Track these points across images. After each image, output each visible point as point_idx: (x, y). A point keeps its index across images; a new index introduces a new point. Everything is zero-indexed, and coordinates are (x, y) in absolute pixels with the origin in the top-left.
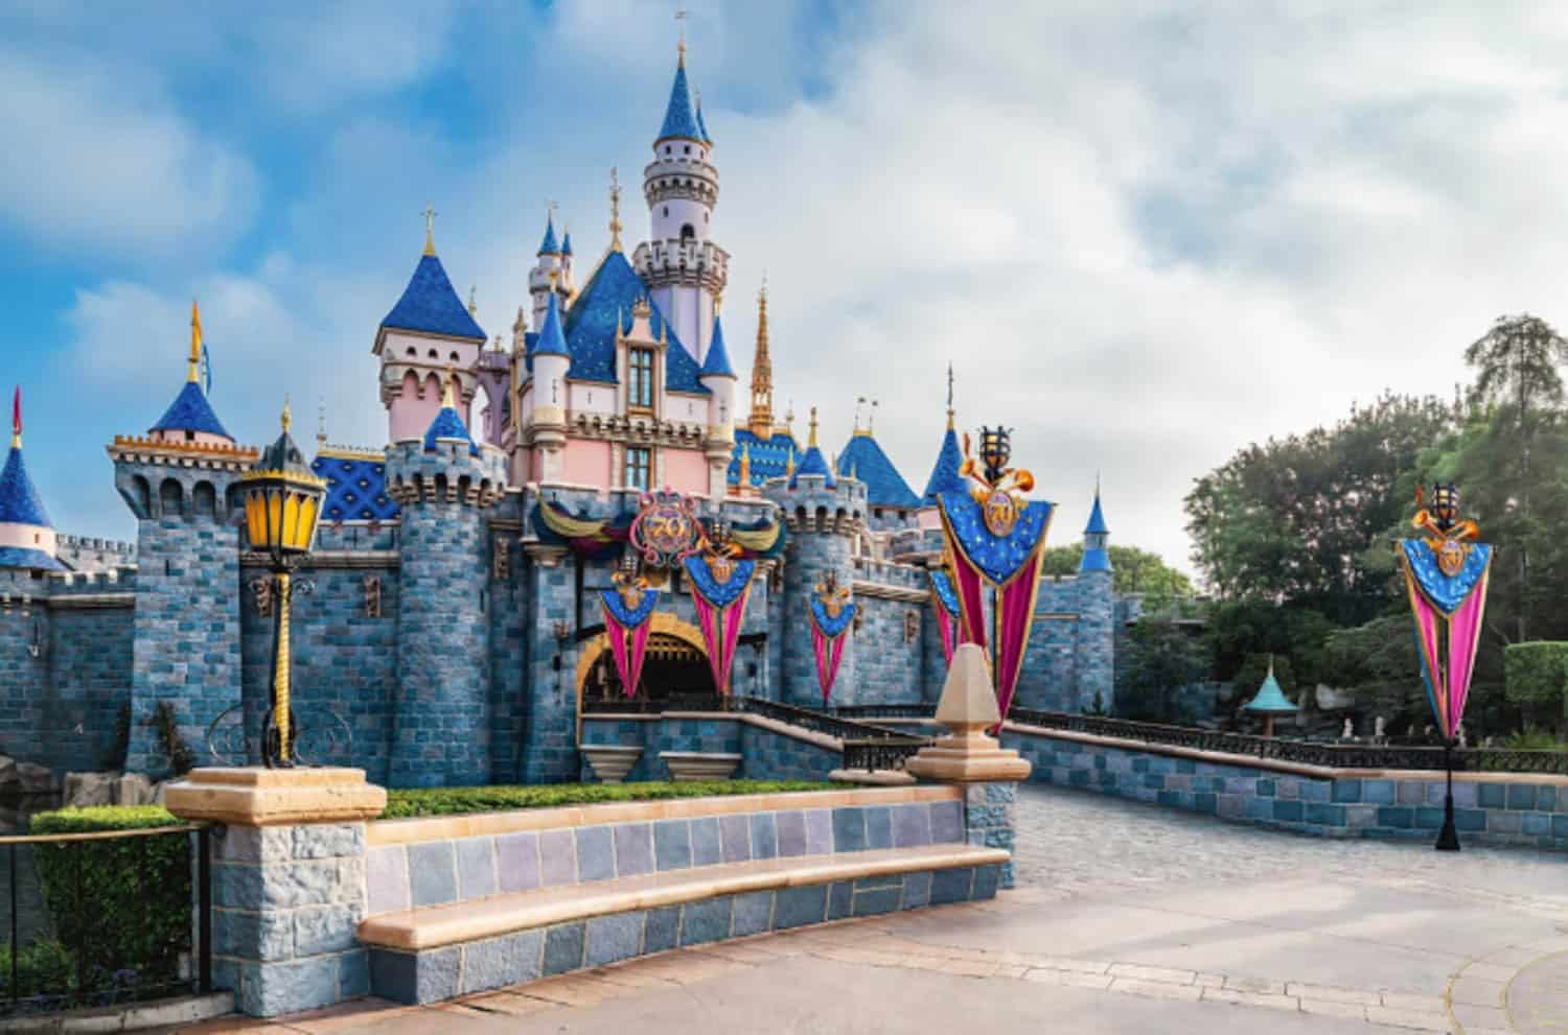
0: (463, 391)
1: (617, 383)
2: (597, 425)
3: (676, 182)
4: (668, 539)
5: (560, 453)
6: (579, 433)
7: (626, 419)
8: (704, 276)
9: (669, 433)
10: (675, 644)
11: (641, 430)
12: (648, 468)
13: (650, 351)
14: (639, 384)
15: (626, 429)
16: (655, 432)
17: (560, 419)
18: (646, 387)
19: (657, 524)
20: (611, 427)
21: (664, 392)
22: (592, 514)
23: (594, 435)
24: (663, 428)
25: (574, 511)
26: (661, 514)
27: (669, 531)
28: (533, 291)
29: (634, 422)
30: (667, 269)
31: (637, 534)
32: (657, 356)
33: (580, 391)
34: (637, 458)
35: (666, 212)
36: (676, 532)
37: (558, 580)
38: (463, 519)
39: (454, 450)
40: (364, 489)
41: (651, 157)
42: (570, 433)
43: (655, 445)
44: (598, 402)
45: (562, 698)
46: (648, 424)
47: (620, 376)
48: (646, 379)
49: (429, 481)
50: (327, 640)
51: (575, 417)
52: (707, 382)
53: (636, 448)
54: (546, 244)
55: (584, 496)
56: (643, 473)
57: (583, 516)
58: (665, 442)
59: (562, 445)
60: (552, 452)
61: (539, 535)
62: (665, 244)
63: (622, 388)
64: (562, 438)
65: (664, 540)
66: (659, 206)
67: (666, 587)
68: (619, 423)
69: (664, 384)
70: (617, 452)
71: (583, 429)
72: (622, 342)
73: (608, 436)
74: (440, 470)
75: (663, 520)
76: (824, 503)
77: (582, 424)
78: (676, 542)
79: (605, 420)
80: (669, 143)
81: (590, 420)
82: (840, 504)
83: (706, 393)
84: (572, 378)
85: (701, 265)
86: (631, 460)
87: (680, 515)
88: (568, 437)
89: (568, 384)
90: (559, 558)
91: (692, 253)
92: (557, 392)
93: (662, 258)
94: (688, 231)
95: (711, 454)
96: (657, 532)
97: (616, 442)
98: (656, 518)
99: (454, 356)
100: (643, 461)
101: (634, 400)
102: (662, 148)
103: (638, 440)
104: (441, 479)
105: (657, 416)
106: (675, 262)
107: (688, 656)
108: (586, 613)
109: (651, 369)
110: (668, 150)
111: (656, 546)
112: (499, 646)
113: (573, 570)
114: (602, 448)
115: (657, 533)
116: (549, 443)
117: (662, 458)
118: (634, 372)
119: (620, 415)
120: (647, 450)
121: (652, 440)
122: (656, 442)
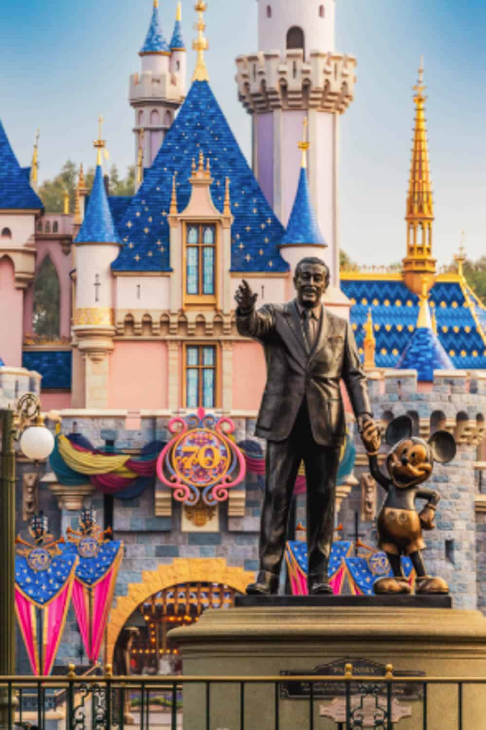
0: (17, 275)
1: (171, 270)
2: (148, 323)
4: (201, 472)
5: (105, 360)
7: (182, 313)
8: (312, 96)
11: (201, 324)
12: (214, 369)
13: (213, 225)
14: (199, 267)
15: (183, 324)
16: (219, 324)
17: (105, 323)
18: (208, 270)
19: (188, 454)
20: (166, 323)
21: (227, 275)
22: (119, 444)
23: (146, 335)
24: (227, 320)
25: (98, 443)
26: (192, 442)
27: (203, 460)
29: (192, 316)
31: (165, 467)
32: (219, 230)
33: (127, 284)
34: (200, 358)
35: (269, 11)
36: (211, 463)
42: (117, 337)
43: (219, 341)
44: (148, 295)
46: (209, 316)
47: (175, 261)
48: (208, 260)
51: (121, 318)
53: (200, 347)
54: (149, 40)
55: (110, 424)
57: (110, 449)
58: (231, 336)
59: (109, 350)
60: (95, 360)
61: (57, 474)
62: (262, 59)
64: (106, 343)
65: (197, 473)
67: (212, 525)
68: (174, 319)
69: (228, 265)
70: (174, 353)
71: (131, 330)
72: (175, 218)
73: (163, 334)
75: (195, 448)
77: (130, 324)
78: (211, 474)
79: (156, 318)
81: (138, 318)
84: (118, 268)
85: (307, 83)
86: (193, 362)
87: (216, 442)
88: (115, 341)
89: (114, 277)
90: (84, 498)
92: (101, 288)
93: (259, 78)
94: (296, 33)
96: (188, 463)
97: (172, 341)
98: (187, 447)
99: (7, 231)
100: (208, 360)
101: (193, 288)
103: (200, 336)
105: (219, 307)
106: (275, 82)
109: (213, 247)
111: (186, 480)
113: (101, 511)
114: (157, 351)
115: (188, 465)
116: (92, 351)
117: (228, 356)
118: (193, 252)
119: (175, 309)
120: (214, 347)
121: (217, 336)
122: (222, 337)
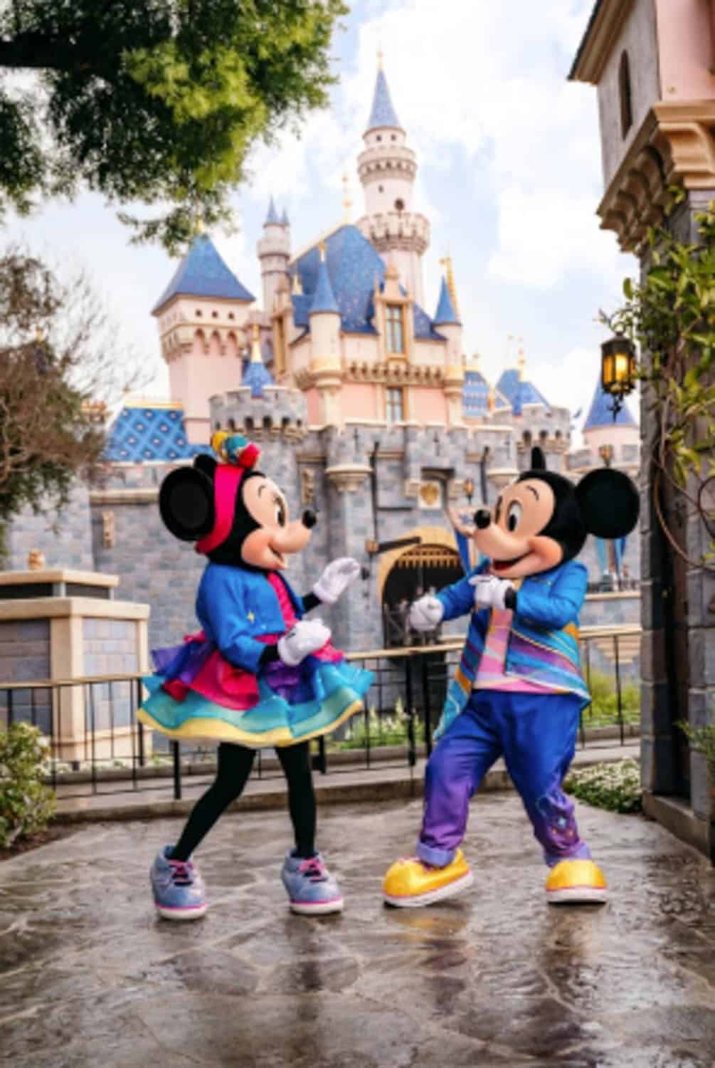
0: (239, 345)
1: (378, 335)
2: (364, 371)
3: (389, 165)
5: (338, 396)
6: (351, 377)
7: (386, 365)
8: (416, 241)
9: (417, 374)
10: (445, 553)
11: (397, 373)
12: (402, 405)
13: (400, 306)
14: (393, 334)
15: (386, 372)
17: (336, 367)
18: (398, 337)
20: (375, 371)
21: (412, 341)
23: (362, 378)
24: (413, 371)
28: (263, 257)
29: (392, 367)
30: (388, 236)
32: (405, 311)
33: (351, 343)
34: (393, 397)
35: (381, 189)
37: (359, 503)
38: (282, 455)
39: (277, 396)
40: (142, 432)
41: (362, 147)
42: (344, 378)
43: (407, 386)
44: (365, 351)
45: (371, 603)
46: (403, 367)
47: (380, 328)
48: (398, 330)
49: (258, 423)
50: (163, 566)
51: (349, 365)
52: (442, 331)
53: (391, 388)
54: (268, 218)
55: (377, 431)
56: (398, 409)
58: (414, 382)
59: (338, 388)
60: (332, 394)
62: (383, 216)
63: (382, 338)
64: (336, 382)
66: (374, 186)
68: (381, 368)
69: (412, 334)
70: (379, 392)
71: (354, 374)
72: (378, 299)
73: (373, 379)
74: (266, 414)
76: (545, 427)
77: (353, 370)
79: (370, 366)
80: (378, 133)
81: (360, 366)
82: (557, 427)
83: (442, 339)
84: (343, 332)
85: (415, 232)
86: (388, 398)
88: (343, 381)
89: (342, 337)
90: (360, 484)
91: (407, 223)
92: (334, 344)
93: (382, 228)
94: (399, 204)
95: (450, 390)
97: (378, 383)
99: (231, 316)
100: (398, 399)
101: (390, 348)
102: (373, 137)
103: (394, 381)
104: (267, 421)
105: (409, 361)
106: (394, 231)
107: (455, 563)
108: (381, 530)
109: (402, 322)
110: (379, 138)
112: (310, 561)
114: (368, 389)
116: (328, 387)
117: (412, 396)
118: (389, 324)
119: (383, 359)
120: (400, 389)
121: (404, 381)
122: (407, 383)
